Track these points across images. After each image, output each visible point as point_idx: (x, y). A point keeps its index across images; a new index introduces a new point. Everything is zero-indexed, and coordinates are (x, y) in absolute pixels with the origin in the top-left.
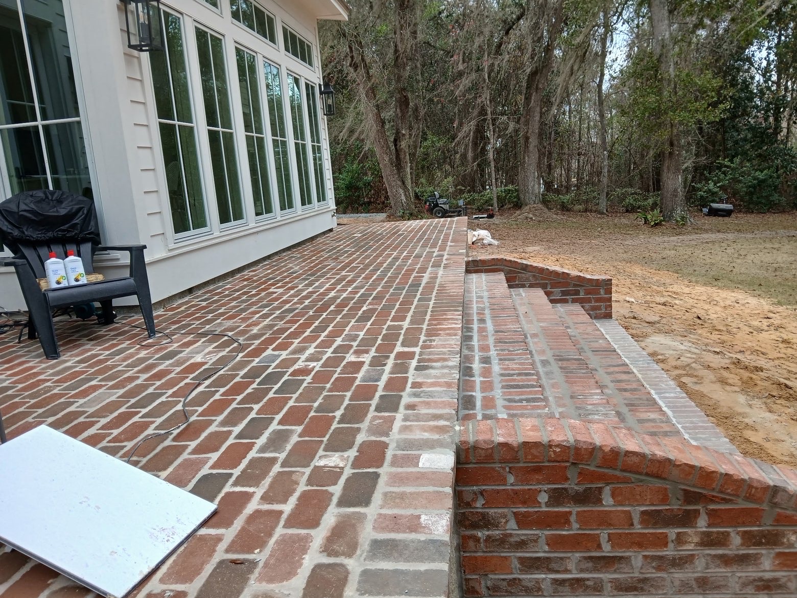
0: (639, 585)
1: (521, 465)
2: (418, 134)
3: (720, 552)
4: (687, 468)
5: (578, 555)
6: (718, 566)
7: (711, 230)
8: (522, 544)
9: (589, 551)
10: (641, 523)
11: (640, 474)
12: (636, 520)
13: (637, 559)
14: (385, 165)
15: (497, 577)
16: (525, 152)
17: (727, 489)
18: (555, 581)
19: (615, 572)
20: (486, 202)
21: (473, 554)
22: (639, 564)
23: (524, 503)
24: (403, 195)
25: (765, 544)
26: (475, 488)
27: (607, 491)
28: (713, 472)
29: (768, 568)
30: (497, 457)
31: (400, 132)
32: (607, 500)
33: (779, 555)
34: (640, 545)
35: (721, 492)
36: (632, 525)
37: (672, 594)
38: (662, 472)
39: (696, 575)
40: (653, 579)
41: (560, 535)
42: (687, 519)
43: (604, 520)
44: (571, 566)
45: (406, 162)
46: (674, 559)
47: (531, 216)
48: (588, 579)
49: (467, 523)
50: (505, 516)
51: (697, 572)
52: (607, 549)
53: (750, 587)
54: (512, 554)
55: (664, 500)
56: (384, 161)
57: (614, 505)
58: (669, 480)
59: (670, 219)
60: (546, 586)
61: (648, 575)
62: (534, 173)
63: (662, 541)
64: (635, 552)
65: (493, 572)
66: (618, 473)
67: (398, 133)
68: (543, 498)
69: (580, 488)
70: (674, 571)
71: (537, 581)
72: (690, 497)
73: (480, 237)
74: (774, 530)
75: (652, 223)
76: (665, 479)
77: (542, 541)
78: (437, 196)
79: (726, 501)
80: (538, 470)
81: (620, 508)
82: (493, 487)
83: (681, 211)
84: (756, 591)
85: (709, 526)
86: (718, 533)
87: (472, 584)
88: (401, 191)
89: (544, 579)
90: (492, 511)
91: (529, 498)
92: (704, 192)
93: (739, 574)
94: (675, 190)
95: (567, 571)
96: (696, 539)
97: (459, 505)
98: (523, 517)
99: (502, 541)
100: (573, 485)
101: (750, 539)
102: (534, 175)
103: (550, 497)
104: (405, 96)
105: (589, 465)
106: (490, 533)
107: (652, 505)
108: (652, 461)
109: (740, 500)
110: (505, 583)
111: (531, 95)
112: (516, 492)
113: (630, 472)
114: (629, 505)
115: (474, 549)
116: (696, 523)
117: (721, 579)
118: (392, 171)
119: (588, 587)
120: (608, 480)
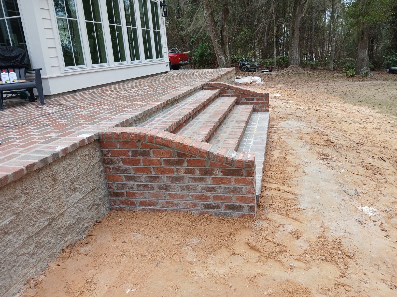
0: (166, 188)
1: (121, 141)
2: (235, 28)
3: (193, 176)
4: (177, 144)
5: (144, 175)
6: (192, 182)
7: (380, 80)
8: (125, 171)
9: (148, 174)
10: (164, 164)
11: (162, 145)
12: (162, 163)
13: (164, 178)
14: (215, 44)
15: (118, 183)
16: (292, 38)
17: (192, 152)
18: (138, 185)
19: (157, 182)
20: (271, 64)
21: (109, 174)
22: (165, 180)
23: (124, 155)
24: (224, 59)
25: (208, 174)
26: (107, 149)
27: (151, 151)
28: (186, 145)
29: (210, 183)
30: (113, 138)
31: (224, 27)
32: (152, 155)
33: (213, 178)
34: (165, 172)
35: (190, 153)
36: (161, 164)
37: (178, 192)
38: (169, 145)
39: (185, 185)
40: (171, 185)
41: (137, 167)
42: (179, 163)
43: (151, 162)
44: (143, 179)
45: (226, 42)
46: (177, 178)
47: (291, 71)
48: (149, 185)
49: (106, 162)
50: (118, 160)
51: (185, 184)
52: (154, 174)
53: (204, 190)
54: (122, 174)
55: (171, 156)
56: (215, 41)
57: (154, 157)
58: (172, 148)
59: (360, 73)
60: (135, 186)
61: (169, 184)
62: (297, 49)
63: (172, 171)
64: (164, 175)
65: (117, 181)
66: (154, 145)
67: (222, 27)
68: (130, 153)
69: (142, 150)
70: (177, 183)
71: (131, 185)
72: (180, 155)
73: (254, 80)
74: (210, 169)
75: (349, 75)
76: (170, 147)
77: (132, 170)
78: (245, 60)
79: (192, 157)
80: (127, 143)
81: (156, 158)
82: (113, 149)
83: (366, 69)
84: (206, 192)
85: (187, 166)
86: (191, 169)
87: (110, 185)
88: (223, 57)
89: (134, 184)
90: (113, 158)
91: (125, 153)
92: (390, 61)
93: (200, 185)
94: (364, 58)
95: (141, 181)
96: (184, 171)
97: (102, 155)
98: (124, 160)
99: (118, 169)
100: (140, 149)
101: (202, 171)
102: (297, 50)
103: (132, 153)
104: (226, 8)
105: (144, 141)
106: (114, 166)
107: (167, 157)
108: (165, 140)
109: (197, 157)
110: (121, 185)
111: (296, 7)
112: (121, 151)
113: (158, 144)
114: (159, 157)
115: (109, 172)
116: (183, 165)
117: (194, 187)
118: (219, 47)
119: (149, 188)
120: (151, 147)
